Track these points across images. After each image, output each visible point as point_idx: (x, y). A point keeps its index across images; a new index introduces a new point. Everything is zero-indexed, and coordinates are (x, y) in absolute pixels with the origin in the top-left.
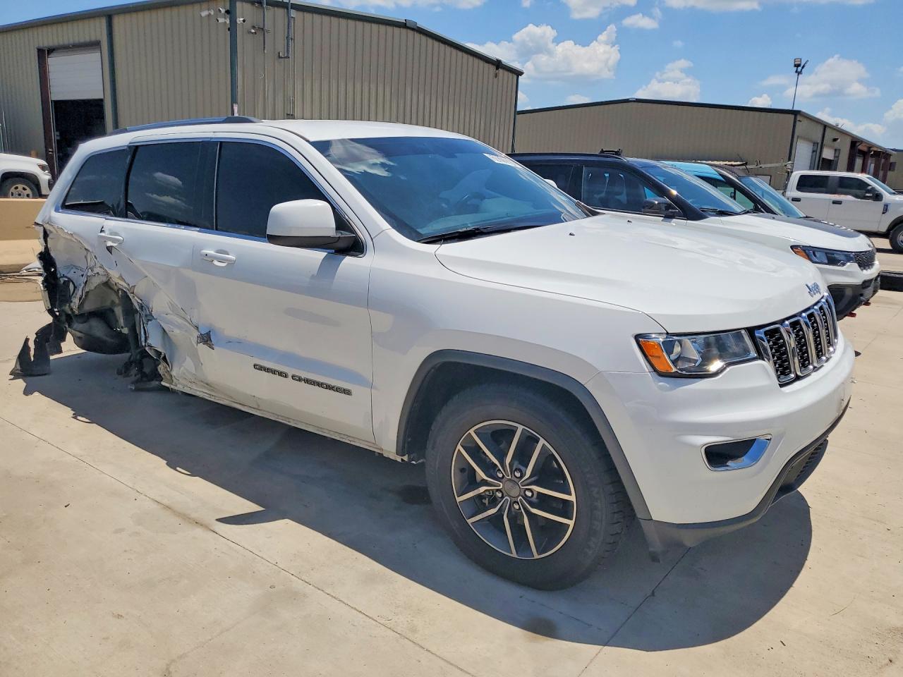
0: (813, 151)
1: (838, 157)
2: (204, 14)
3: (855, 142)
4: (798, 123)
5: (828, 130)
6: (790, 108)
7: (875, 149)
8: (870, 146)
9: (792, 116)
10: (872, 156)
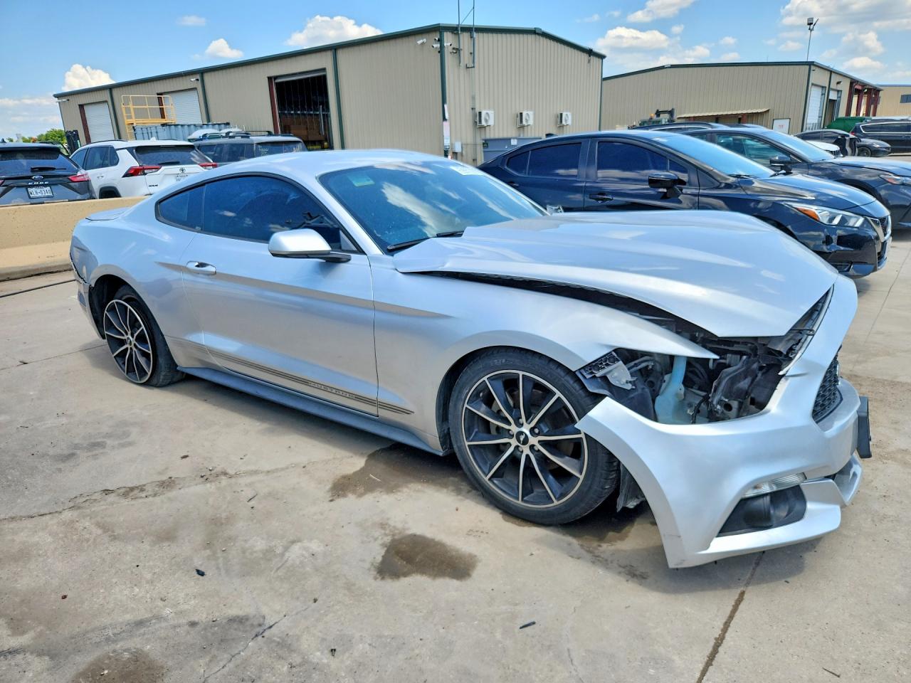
0: (822, 94)
1: (840, 97)
2: (419, 42)
3: (853, 82)
4: (812, 73)
5: (833, 75)
6: (806, 60)
7: (867, 87)
8: (864, 85)
9: (808, 67)
10: (866, 93)
